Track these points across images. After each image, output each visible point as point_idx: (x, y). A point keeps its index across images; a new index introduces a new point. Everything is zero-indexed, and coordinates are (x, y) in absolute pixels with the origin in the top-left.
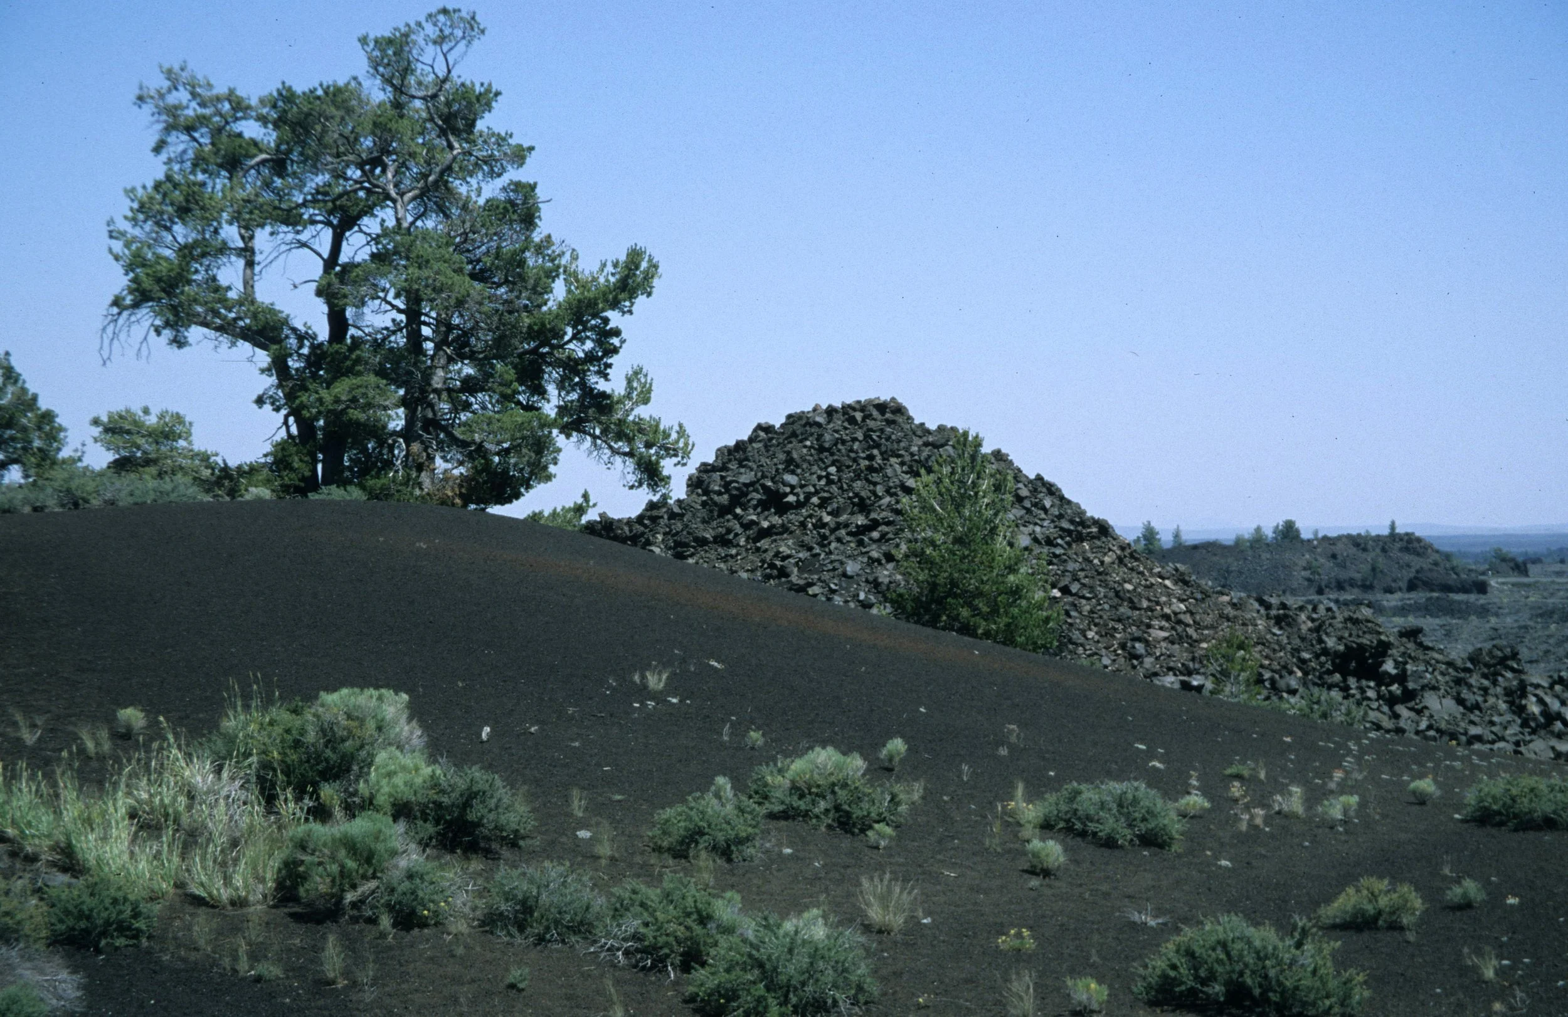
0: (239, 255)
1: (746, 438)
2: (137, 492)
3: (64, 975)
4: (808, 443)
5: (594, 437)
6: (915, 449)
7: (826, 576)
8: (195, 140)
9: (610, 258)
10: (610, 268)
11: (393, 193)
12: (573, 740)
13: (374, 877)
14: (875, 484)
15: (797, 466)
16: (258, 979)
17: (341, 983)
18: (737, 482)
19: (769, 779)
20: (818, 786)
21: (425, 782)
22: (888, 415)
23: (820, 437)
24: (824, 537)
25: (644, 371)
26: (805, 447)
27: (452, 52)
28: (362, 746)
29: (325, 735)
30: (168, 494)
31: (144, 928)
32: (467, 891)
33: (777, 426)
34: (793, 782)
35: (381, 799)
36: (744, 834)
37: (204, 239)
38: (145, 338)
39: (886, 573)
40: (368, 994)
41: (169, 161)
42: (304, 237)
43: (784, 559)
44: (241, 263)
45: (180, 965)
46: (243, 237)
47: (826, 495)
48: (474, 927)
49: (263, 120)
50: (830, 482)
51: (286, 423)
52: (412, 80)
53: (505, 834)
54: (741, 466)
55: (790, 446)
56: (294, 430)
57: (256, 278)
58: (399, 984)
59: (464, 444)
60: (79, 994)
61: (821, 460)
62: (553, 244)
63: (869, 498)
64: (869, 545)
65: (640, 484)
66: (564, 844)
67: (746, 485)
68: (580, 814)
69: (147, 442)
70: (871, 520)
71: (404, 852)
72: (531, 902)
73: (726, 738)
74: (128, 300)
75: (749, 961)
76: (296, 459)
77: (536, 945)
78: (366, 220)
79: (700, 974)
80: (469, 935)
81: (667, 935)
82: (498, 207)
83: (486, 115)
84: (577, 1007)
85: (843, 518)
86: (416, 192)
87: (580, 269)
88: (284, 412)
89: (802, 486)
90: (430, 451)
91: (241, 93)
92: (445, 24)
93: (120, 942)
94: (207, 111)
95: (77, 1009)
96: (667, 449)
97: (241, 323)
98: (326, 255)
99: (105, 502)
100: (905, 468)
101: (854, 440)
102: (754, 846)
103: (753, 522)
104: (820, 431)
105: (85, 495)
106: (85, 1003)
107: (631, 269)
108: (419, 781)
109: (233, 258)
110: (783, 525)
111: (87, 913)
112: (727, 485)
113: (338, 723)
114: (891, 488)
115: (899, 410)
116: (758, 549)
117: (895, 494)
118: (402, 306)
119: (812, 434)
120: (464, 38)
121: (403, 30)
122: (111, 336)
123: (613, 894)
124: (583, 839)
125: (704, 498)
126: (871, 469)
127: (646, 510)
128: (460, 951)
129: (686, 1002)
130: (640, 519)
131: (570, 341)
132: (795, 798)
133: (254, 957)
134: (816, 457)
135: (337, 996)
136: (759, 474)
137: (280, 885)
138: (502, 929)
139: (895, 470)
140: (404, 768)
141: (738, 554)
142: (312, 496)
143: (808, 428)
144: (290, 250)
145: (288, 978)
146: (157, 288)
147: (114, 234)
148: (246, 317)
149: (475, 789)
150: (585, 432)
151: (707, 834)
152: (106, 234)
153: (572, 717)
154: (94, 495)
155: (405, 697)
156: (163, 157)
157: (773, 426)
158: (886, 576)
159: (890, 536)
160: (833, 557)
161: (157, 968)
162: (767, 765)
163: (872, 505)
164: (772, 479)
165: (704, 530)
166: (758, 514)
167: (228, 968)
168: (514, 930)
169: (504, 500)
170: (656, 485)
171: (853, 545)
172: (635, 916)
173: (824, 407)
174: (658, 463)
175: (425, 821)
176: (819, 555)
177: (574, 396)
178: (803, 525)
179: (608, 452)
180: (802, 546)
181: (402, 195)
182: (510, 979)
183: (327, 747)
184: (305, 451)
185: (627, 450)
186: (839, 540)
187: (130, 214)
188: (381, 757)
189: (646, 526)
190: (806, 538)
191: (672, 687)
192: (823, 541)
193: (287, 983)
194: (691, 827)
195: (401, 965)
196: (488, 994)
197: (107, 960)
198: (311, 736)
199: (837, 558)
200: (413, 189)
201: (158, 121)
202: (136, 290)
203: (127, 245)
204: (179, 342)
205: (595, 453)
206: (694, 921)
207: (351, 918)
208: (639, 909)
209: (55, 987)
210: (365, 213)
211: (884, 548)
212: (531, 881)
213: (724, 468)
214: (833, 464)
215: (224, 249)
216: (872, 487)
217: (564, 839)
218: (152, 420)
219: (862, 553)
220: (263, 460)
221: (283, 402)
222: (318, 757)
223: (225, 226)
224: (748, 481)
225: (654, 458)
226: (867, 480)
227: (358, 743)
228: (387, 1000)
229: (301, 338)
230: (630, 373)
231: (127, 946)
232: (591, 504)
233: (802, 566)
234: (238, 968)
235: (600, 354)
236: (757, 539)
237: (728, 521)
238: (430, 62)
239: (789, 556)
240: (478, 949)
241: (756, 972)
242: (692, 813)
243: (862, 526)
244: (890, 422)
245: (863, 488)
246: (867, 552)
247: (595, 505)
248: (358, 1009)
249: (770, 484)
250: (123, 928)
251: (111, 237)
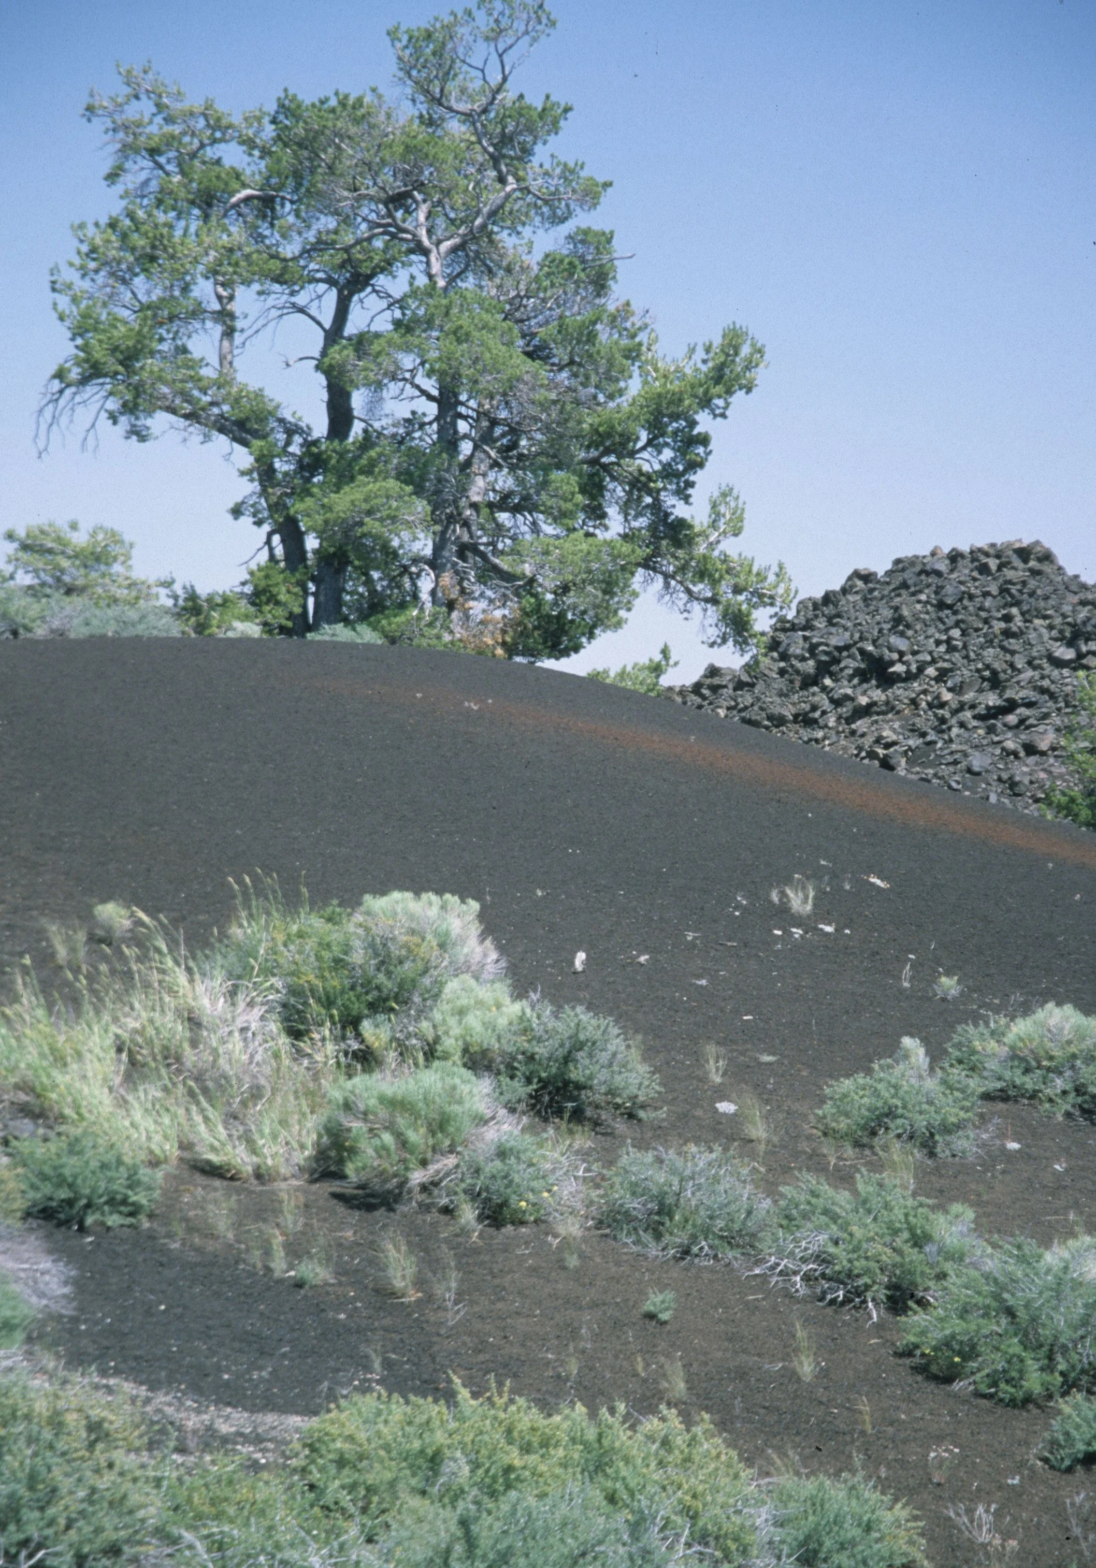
0: (216, 321)
1: (837, 587)
2: (95, 622)
3: (46, 1264)
4: (923, 597)
5: (666, 576)
6: (1067, 609)
7: (944, 770)
8: (161, 167)
9: (701, 341)
10: (700, 354)
11: (426, 242)
12: (699, 977)
13: (452, 1150)
14: (1013, 653)
15: (908, 626)
16: (299, 1284)
17: (413, 1296)
18: (827, 645)
19: (977, 1044)
20: (1051, 1058)
21: (511, 1024)
22: (1032, 564)
23: (939, 590)
24: (943, 720)
25: (735, 492)
26: (919, 602)
27: (510, 52)
28: (425, 971)
29: (377, 955)
30: (133, 625)
31: (144, 1202)
32: (576, 1178)
33: (881, 573)
34: (1013, 1048)
35: (450, 1043)
36: (953, 1120)
37: (172, 297)
38: (93, 426)
39: (1025, 769)
40: (450, 1315)
41: (125, 195)
42: (301, 299)
43: (887, 746)
44: (218, 329)
45: (193, 1257)
46: (219, 298)
47: (946, 665)
48: (589, 1229)
49: (249, 143)
50: (951, 649)
51: (268, 542)
52: (452, 87)
53: (619, 1100)
54: (830, 623)
55: (898, 599)
56: (279, 551)
57: (236, 352)
58: (493, 1303)
59: (508, 577)
60: (66, 1290)
61: (940, 619)
62: (633, 314)
63: (1005, 671)
64: (1004, 733)
65: (724, 640)
66: (699, 1118)
67: (839, 649)
68: (718, 1080)
69: (73, 565)
70: (1007, 700)
71: (493, 1118)
72: (670, 1200)
73: (906, 985)
74: (74, 374)
75: (994, 1304)
76: (283, 589)
77: (677, 1260)
78: (381, 280)
79: (917, 1318)
80: (585, 1240)
81: (867, 1258)
82: (561, 261)
83: (552, 138)
84: (744, 1351)
85: (969, 696)
86: (456, 240)
87: (660, 354)
88: (266, 528)
89: (914, 653)
90: (465, 584)
91: (221, 107)
92: (502, 13)
93: (113, 1220)
94: (176, 129)
95: (64, 1312)
96: (761, 596)
97: (216, 410)
98: (327, 325)
99: (52, 631)
100: (1054, 633)
101: (986, 594)
102: (968, 1137)
103: (847, 698)
104: (940, 582)
105: (26, 621)
106: (75, 1304)
107: (728, 355)
108: (502, 1022)
109: (209, 324)
110: (887, 703)
111: (70, 1180)
112: (812, 649)
113: (393, 939)
114: (1034, 658)
115: (1047, 557)
116: (853, 733)
117: (1040, 667)
118: (435, 393)
119: (928, 586)
120: (527, 32)
121: (448, 19)
122: (49, 420)
123: (782, 1195)
124: (725, 1114)
125: (782, 664)
126: (1007, 634)
127: (705, 676)
128: (573, 1261)
129: (899, 1355)
130: (697, 688)
131: (643, 448)
132: (1018, 1072)
133: (295, 1251)
134: (934, 616)
135: (409, 1315)
136: (857, 636)
137: (321, 1155)
138: (629, 1234)
139: (1040, 636)
140: (480, 1004)
141: (824, 738)
142: (309, 636)
143: (923, 577)
144: (281, 316)
145: (340, 1284)
146: (111, 360)
147: (57, 286)
148: (224, 401)
149: (582, 1037)
150: (654, 570)
151: (902, 1116)
152: (48, 286)
153: (693, 945)
154: (38, 622)
155: (474, 905)
156: (119, 188)
157: (875, 574)
158: (1025, 774)
159: (1032, 721)
160: (954, 747)
161: (164, 1260)
162: (976, 1025)
163: (1008, 680)
164: (874, 642)
165: (782, 705)
166: (854, 687)
167: (259, 1265)
168: (647, 1237)
169: (559, 652)
170: (746, 642)
171: (981, 732)
172: (819, 1229)
173: (946, 550)
174: (749, 614)
175: (512, 1077)
176: (935, 742)
177: (642, 522)
178: (914, 702)
179: (684, 597)
180: (912, 731)
181: (438, 243)
182: (648, 1307)
183: (378, 970)
184: (293, 580)
185: (709, 594)
186: (962, 725)
187: (77, 261)
188: (452, 987)
189: (704, 698)
190: (917, 720)
191: (823, 910)
192: (941, 725)
193: (340, 1290)
194: (880, 1104)
195: (494, 1277)
196: (617, 1324)
197: (97, 1244)
198: (358, 957)
199: (960, 747)
200: (452, 237)
201: (113, 141)
202: (87, 361)
203: (75, 300)
204: (140, 434)
205: (667, 597)
206: (907, 1241)
207: (420, 1205)
208: (824, 1219)
209: (36, 1282)
210: (383, 270)
211: (1023, 737)
212: (673, 1171)
213: (808, 626)
214: (957, 624)
215: (198, 312)
216: (1008, 657)
217: (699, 1113)
218: (80, 539)
219: (994, 743)
220: (238, 590)
221: (266, 514)
222: (367, 984)
223: (200, 280)
224: (841, 644)
225: (744, 607)
226: (1003, 648)
227: (420, 965)
228: (478, 1325)
229: (291, 430)
230: (716, 494)
231: (122, 1226)
232: (671, 662)
233: (913, 756)
234: (272, 1265)
235: (681, 467)
236: (849, 720)
237: (814, 694)
238: (481, 66)
239: (894, 743)
240: (598, 1260)
241: (1004, 1321)
242: (880, 1086)
243: (994, 707)
244: (1035, 573)
245: (996, 657)
246: (999, 742)
247: (676, 664)
248: (438, 1335)
249: (870, 648)
250: (116, 1202)
251: (54, 290)
